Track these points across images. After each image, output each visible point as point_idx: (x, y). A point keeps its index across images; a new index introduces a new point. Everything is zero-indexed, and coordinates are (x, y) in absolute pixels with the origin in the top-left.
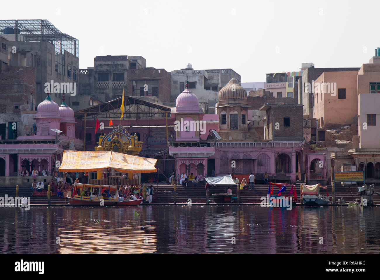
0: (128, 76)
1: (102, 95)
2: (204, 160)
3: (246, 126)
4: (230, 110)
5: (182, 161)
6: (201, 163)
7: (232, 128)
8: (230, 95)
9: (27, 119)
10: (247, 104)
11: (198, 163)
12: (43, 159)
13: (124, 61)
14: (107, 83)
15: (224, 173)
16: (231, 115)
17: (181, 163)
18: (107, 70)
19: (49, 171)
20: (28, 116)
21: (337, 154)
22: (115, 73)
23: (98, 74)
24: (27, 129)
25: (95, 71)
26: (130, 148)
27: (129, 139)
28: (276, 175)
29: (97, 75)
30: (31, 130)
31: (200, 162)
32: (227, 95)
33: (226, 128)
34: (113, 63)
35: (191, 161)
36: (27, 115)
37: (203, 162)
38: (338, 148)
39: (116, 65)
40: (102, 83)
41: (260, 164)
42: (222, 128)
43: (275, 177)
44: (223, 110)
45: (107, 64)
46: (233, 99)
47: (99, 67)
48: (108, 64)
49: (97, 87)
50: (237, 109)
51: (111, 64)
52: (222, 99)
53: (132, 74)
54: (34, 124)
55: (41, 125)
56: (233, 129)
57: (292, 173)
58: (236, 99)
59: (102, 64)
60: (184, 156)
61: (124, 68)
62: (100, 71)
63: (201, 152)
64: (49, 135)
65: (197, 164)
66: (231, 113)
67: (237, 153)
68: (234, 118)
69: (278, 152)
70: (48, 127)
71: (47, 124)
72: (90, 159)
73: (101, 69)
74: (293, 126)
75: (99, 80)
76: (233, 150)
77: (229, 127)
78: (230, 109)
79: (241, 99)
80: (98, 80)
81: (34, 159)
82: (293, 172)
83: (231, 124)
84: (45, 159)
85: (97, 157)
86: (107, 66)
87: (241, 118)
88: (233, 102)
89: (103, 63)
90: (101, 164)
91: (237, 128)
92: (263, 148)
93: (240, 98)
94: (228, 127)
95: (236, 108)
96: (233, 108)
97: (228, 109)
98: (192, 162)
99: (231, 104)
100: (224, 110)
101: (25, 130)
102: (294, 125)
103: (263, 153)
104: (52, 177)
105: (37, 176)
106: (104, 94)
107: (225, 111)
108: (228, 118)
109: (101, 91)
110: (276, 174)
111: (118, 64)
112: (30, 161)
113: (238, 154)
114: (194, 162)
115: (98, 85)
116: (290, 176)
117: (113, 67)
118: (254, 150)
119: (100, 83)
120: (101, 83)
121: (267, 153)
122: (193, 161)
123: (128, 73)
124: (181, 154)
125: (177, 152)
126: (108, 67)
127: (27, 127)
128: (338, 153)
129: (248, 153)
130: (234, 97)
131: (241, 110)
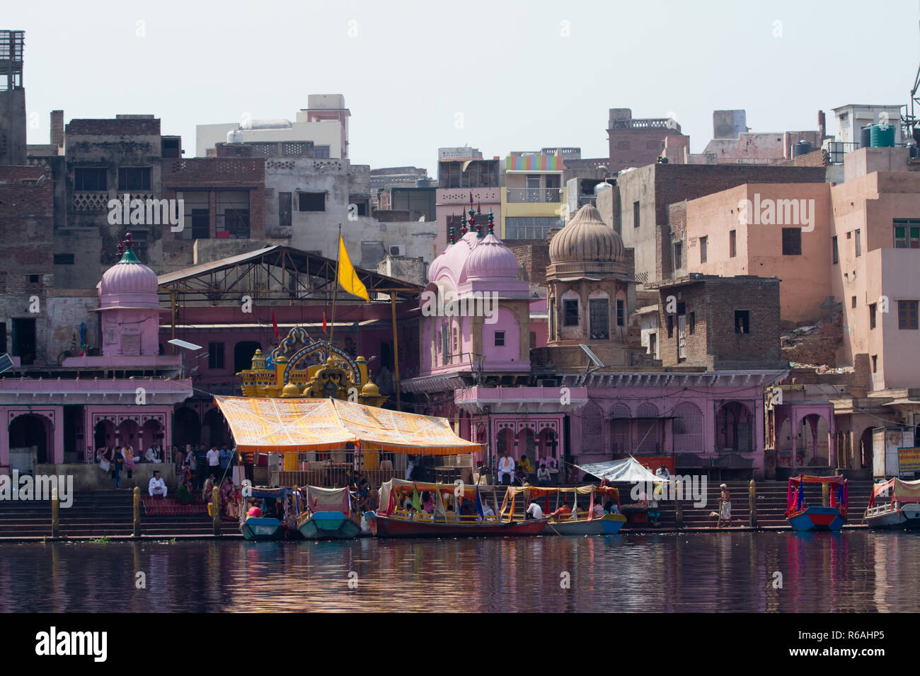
0: (162, 178)
1: (90, 231)
2: (558, 420)
3: (625, 329)
4: (591, 290)
5: (503, 424)
6: (550, 427)
7: (594, 337)
8: (588, 250)
9: (64, 310)
10: (626, 274)
11: (541, 428)
12: (149, 418)
13: (152, 134)
14: (101, 197)
15: (591, 452)
16: (592, 301)
17: (500, 429)
18: (103, 159)
19: (164, 448)
20: (65, 302)
21: (857, 402)
22: (125, 169)
23: (78, 172)
24: (62, 338)
25: (68, 163)
26: (369, 390)
27: (354, 365)
28: (716, 457)
29: (73, 172)
30: (74, 340)
31: (548, 425)
32: (580, 251)
33: (578, 337)
34: (119, 140)
35: (524, 424)
36: (62, 299)
37: (553, 425)
38: (830, 387)
39: (129, 147)
40: (88, 197)
41: (679, 430)
42: (566, 335)
43: (716, 461)
44: (569, 289)
45: (103, 142)
46: (597, 260)
47: (79, 151)
48: (106, 143)
49: (75, 208)
50: (607, 287)
51: (114, 144)
52: (564, 261)
53: (174, 171)
54: (83, 324)
55: (120, 328)
56: (598, 338)
57: (755, 450)
58: (604, 260)
59: (88, 143)
60: (507, 409)
61: (153, 155)
62: (82, 163)
63: (553, 399)
64: (141, 354)
65: (538, 429)
66: (592, 297)
67: (623, 401)
68: (599, 310)
69: (721, 399)
70: (139, 333)
71: (135, 326)
72: (288, 418)
73: (86, 156)
74: (758, 333)
75: (78, 188)
76: (615, 393)
77: (589, 332)
78: (590, 287)
79: (615, 260)
80: (76, 189)
81: (126, 418)
82: (758, 448)
83: (591, 325)
84: (156, 418)
85: (303, 413)
86: (103, 150)
87: (616, 309)
88: (597, 269)
89: (93, 139)
90: (324, 431)
91: (607, 337)
92: (686, 389)
93: (613, 257)
94: (585, 334)
95: (604, 285)
96: (597, 286)
97: (584, 287)
98: (527, 425)
99: (593, 273)
100: (571, 288)
101: (57, 341)
102: (760, 330)
103: (687, 400)
104: (174, 464)
105: (136, 463)
106: (94, 228)
107: (576, 291)
108: (585, 309)
109: (87, 219)
110: (718, 454)
111: (133, 144)
112: (117, 425)
113: (626, 403)
114: (533, 425)
115: (78, 202)
116: (753, 460)
117: (119, 152)
118: (665, 392)
119: (81, 197)
120: (84, 196)
121: (696, 401)
122: (530, 424)
123: (162, 170)
124: (504, 404)
125: (494, 400)
126: (105, 151)
127: (63, 331)
128: (859, 400)
129: (650, 401)
130: (598, 254)
131: (617, 289)
